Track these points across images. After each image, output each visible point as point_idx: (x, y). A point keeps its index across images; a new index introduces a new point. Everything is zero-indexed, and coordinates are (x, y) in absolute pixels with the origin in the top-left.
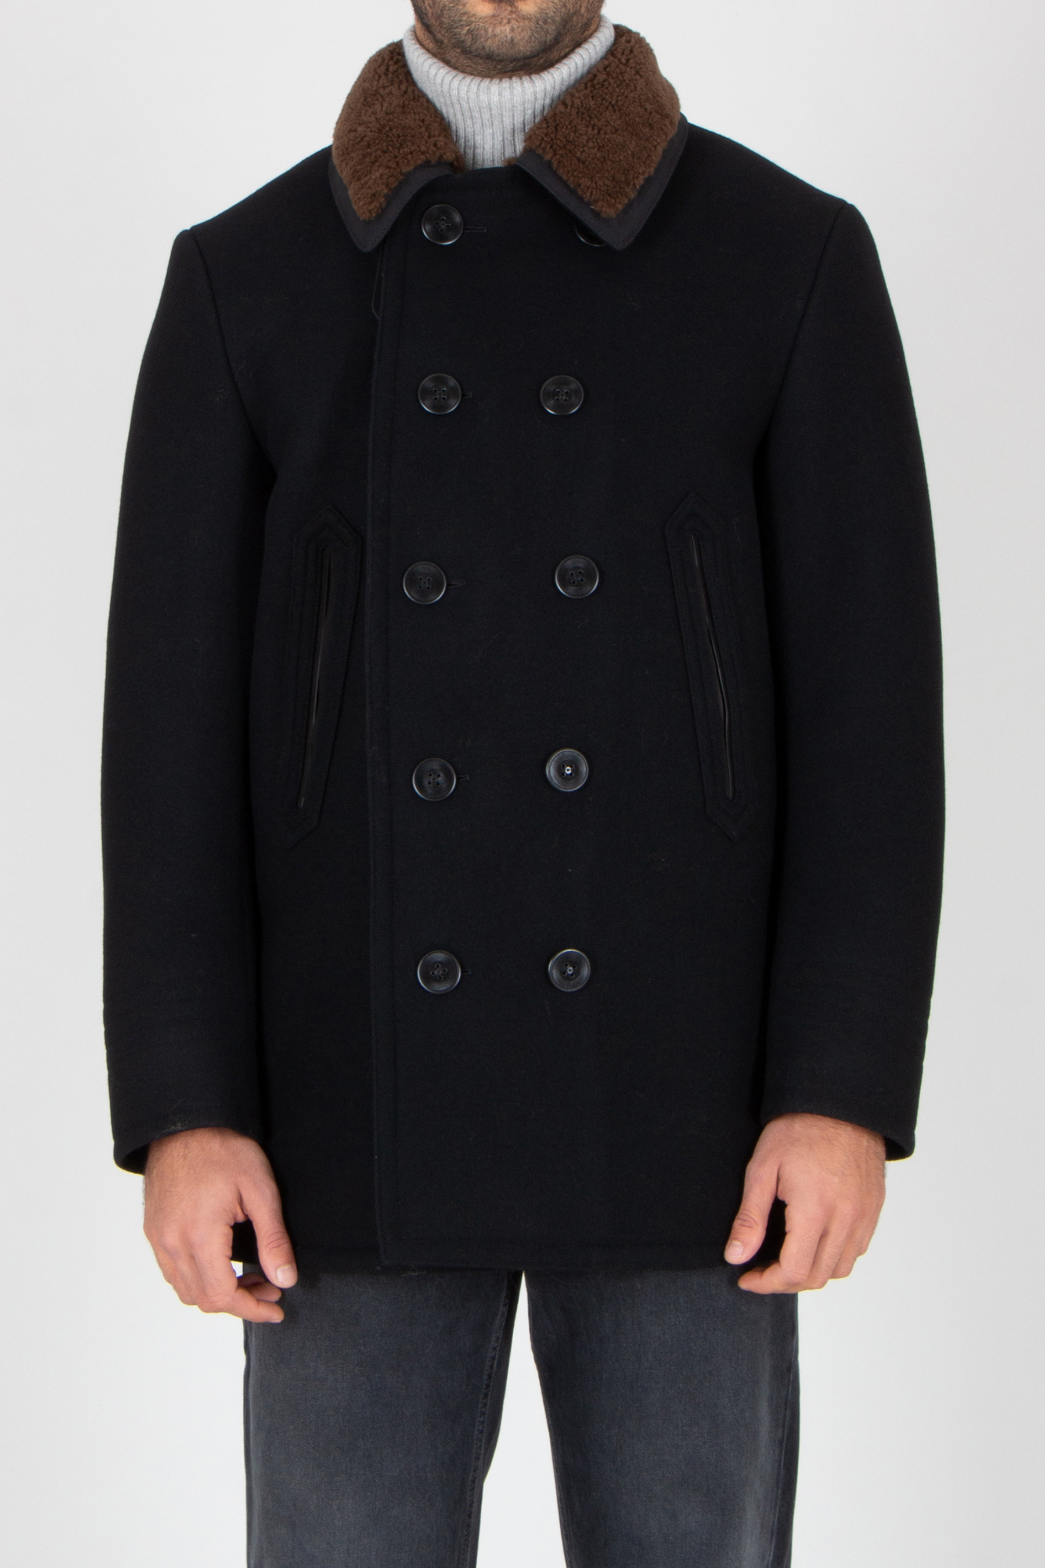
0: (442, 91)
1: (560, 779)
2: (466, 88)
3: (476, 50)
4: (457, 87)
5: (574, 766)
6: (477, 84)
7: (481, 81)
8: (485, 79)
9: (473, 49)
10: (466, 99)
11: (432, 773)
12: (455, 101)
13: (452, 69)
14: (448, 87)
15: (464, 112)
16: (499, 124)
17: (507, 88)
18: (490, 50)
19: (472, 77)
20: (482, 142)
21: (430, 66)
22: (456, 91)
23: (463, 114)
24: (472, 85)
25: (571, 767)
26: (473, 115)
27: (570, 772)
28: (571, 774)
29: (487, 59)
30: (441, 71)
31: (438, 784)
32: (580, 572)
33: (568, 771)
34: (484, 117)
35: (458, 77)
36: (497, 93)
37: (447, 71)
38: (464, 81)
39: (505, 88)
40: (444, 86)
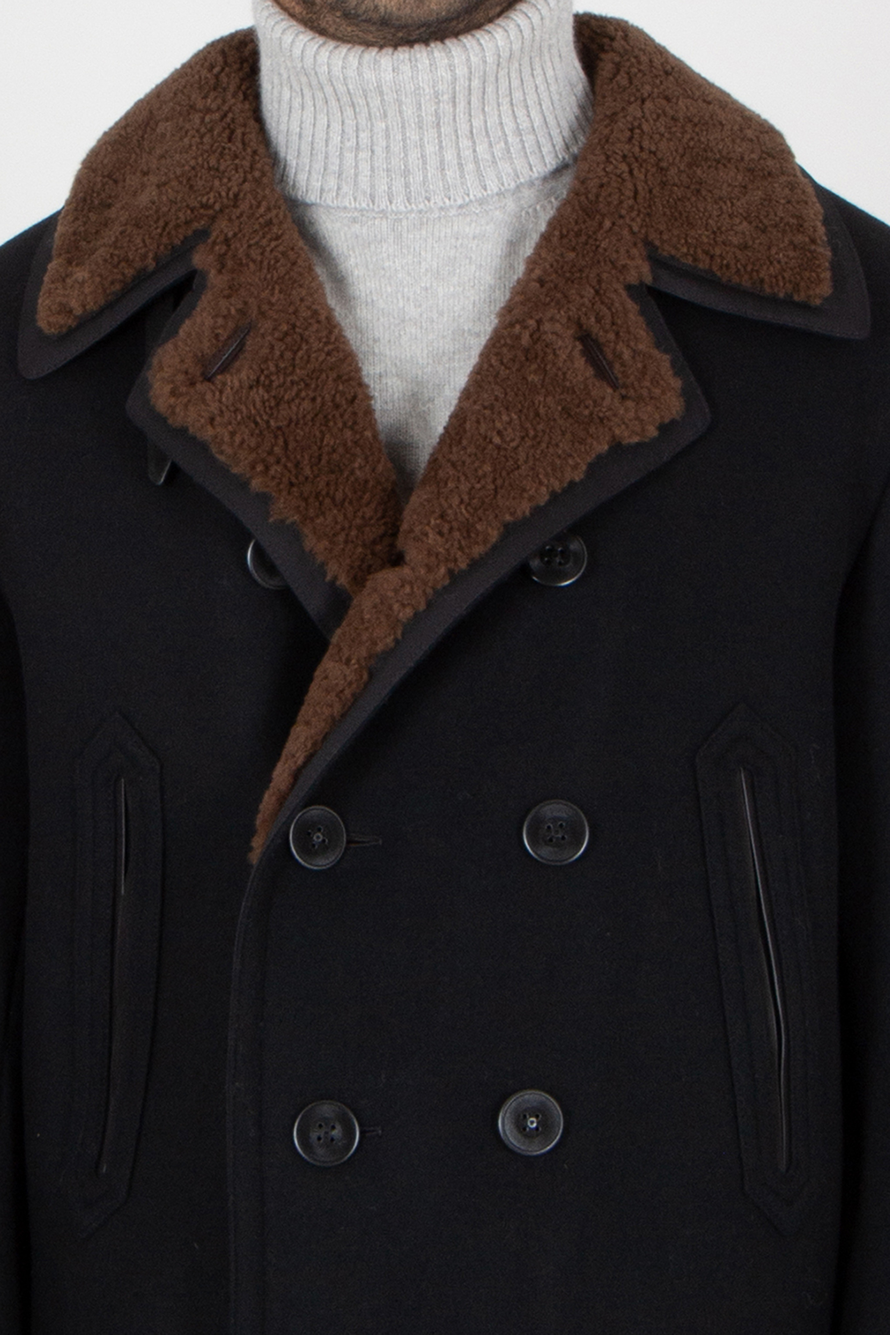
0: (303, 67)
1: (520, 1136)
2: (340, 63)
3: (365, 12)
4: (326, 61)
5: (540, 1116)
6: (357, 56)
7: (363, 52)
8: (371, 48)
9: (360, 12)
10: (342, 79)
11: (323, 1124)
12: (326, 82)
13: (317, 35)
14: (312, 60)
15: (340, 95)
16: (396, 116)
17: (407, 61)
18: (386, 12)
19: (349, 46)
20: (370, 141)
21: (284, 30)
22: (326, 67)
23: (338, 100)
24: (351, 58)
25: (537, 1117)
26: (355, 100)
27: (535, 1125)
28: (537, 1128)
29: (381, 25)
30: (301, 37)
31: (332, 1140)
32: (561, 825)
33: (533, 1123)
34: (371, 105)
35: (327, 46)
36: (391, 68)
37: (310, 37)
38: (337, 52)
39: (403, 61)
40: (305, 60)
